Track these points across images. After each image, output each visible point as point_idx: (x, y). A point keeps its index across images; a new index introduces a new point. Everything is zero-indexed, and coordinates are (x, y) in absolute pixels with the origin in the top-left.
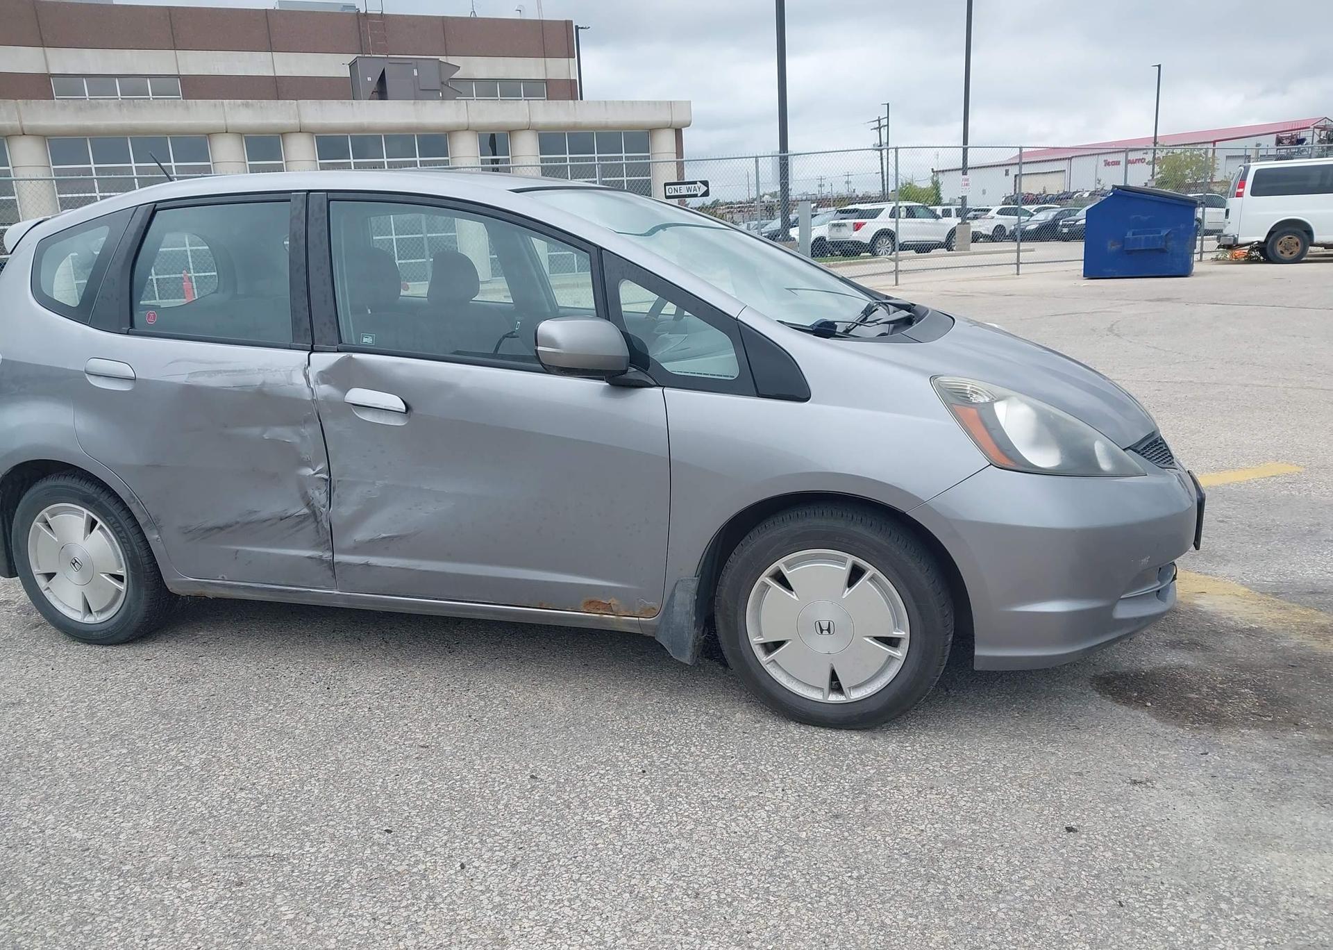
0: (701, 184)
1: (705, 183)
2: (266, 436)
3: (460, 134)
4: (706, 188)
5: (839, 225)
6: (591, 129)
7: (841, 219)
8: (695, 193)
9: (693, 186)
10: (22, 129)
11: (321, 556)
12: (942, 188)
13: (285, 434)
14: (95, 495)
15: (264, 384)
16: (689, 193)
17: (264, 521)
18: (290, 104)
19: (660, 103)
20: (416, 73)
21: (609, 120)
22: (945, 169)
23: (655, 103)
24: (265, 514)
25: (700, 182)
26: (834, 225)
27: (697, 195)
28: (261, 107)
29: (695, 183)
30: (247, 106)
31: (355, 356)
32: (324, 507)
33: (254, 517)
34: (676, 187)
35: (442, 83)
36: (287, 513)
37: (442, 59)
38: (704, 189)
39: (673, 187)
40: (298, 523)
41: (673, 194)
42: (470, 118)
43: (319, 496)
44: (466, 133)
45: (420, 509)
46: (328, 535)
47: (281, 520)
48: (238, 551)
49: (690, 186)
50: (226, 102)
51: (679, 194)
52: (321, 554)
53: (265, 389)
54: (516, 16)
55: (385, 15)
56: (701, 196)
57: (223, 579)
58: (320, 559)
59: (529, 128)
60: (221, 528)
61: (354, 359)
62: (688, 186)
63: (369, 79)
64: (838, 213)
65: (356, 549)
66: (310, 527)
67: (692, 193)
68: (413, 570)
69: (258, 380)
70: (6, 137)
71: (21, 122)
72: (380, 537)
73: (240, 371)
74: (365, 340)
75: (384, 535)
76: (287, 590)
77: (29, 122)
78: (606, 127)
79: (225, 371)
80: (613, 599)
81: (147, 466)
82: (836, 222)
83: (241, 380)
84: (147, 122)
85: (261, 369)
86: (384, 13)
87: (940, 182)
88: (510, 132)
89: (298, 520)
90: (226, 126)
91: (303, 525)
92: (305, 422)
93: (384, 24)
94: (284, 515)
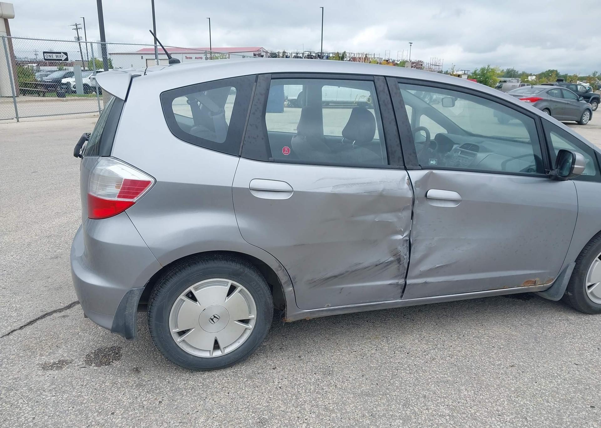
1: (65, 53)
2: (377, 220)
4: (67, 57)
8: (60, 58)
9: (59, 54)
11: (398, 282)
12: (113, 62)
13: (389, 217)
14: (242, 270)
15: (383, 190)
16: (57, 58)
17: (365, 268)
22: (112, 53)
24: (366, 264)
25: (62, 53)
27: (62, 59)
29: (60, 53)
31: (434, 171)
32: (406, 255)
33: (360, 267)
34: (50, 54)
36: (380, 262)
38: (65, 57)
39: (48, 54)
40: (385, 267)
41: (48, 58)
43: (403, 250)
45: (459, 249)
46: (405, 270)
47: (376, 266)
48: (343, 288)
49: (58, 54)
51: (52, 58)
52: (397, 281)
53: (384, 193)
57: (328, 306)
58: (397, 284)
60: (335, 277)
61: (434, 173)
62: (56, 54)
65: (421, 275)
66: (395, 266)
67: (59, 58)
68: (451, 281)
69: (380, 188)
72: (436, 266)
73: (368, 183)
74: (432, 162)
75: (438, 266)
76: (371, 305)
79: (358, 184)
80: (537, 278)
81: (295, 246)
83: (370, 188)
85: (382, 182)
87: (112, 59)
89: (386, 264)
91: (388, 267)
92: (403, 209)
94: (378, 263)
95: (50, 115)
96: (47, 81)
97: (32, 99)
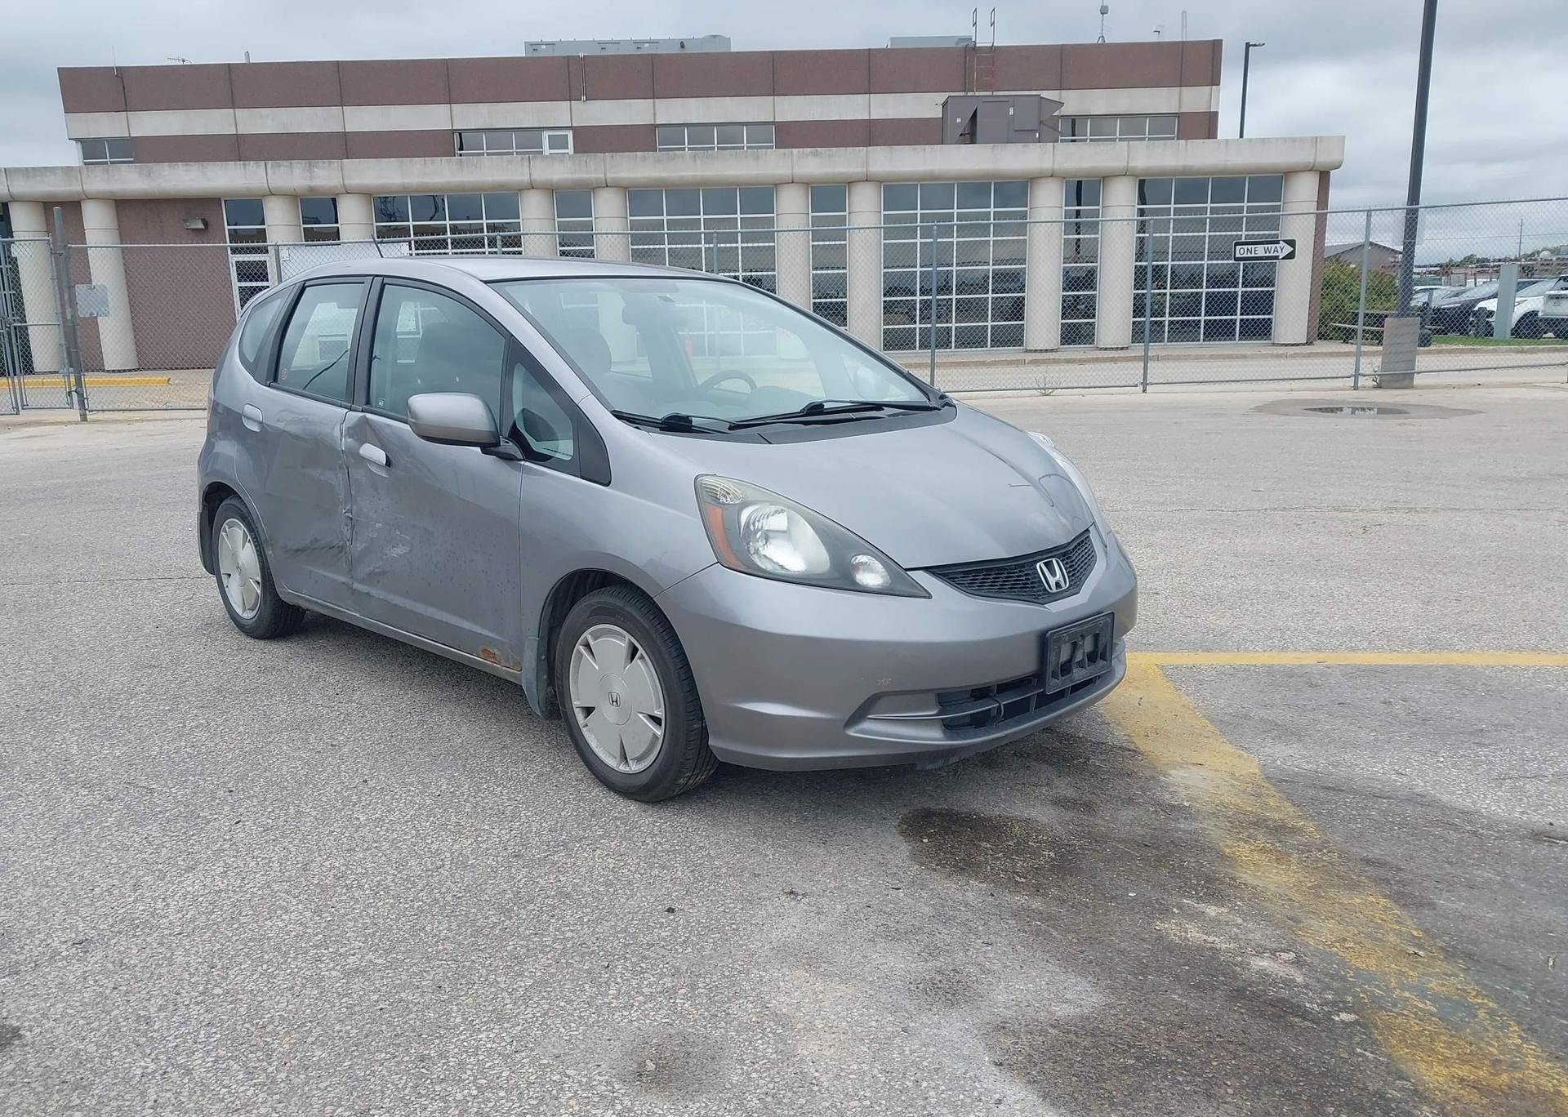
0: (1284, 244)
1: (1291, 243)
3: (1043, 181)
4: (1292, 249)
5: (1558, 297)
6: (1207, 174)
7: (1562, 289)
8: (1276, 254)
9: (1274, 246)
10: (606, 180)
16: (1268, 254)
18: (859, 151)
19: (1301, 140)
20: (1011, 112)
21: (1228, 163)
23: (1294, 140)
25: (1284, 241)
26: (1551, 297)
27: (1278, 256)
28: (829, 155)
29: (1277, 242)
30: (815, 154)
34: (1249, 247)
35: (1041, 122)
37: (1045, 94)
38: (1288, 249)
39: (1245, 247)
41: (1245, 255)
42: (1056, 163)
44: (1050, 180)
49: (1270, 246)
50: (795, 151)
51: (1253, 255)
54: (1153, 38)
55: (995, 47)
56: (1283, 258)
59: (1126, 173)
62: (1266, 246)
63: (959, 120)
64: (1562, 281)
67: (1271, 254)
70: (594, 189)
71: (605, 175)
77: (612, 175)
78: (1224, 171)
82: (1552, 292)
84: (719, 173)
86: (995, 45)
88: (1103, 177)
90: (793, 175)
93: (993, 58)
95: (1222, 382)
96: (1446, 306)
97: (1341, 350)
